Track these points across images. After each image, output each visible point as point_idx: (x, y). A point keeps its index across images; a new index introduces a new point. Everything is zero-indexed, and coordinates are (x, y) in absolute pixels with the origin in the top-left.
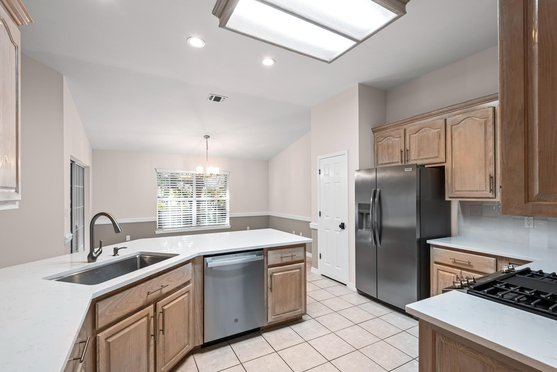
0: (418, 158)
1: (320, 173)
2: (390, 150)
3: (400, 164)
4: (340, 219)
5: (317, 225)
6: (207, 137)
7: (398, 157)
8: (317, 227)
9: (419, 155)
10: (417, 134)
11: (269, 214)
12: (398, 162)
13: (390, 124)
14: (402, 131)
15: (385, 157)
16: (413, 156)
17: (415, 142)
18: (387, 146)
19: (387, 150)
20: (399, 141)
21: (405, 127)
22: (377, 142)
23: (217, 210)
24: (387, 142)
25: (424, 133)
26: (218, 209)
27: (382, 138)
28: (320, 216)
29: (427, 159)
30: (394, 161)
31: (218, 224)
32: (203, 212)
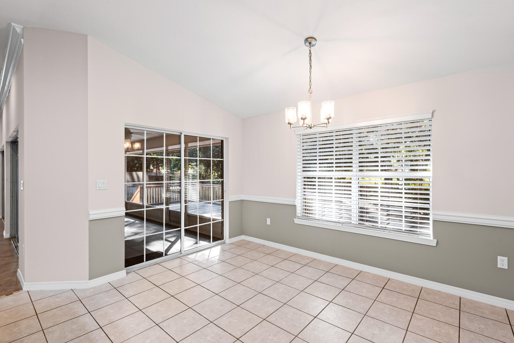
6: (310, 41)
23: (403, 200)
26: (407, 198)
31: (405, 230)
32: (366, 199)
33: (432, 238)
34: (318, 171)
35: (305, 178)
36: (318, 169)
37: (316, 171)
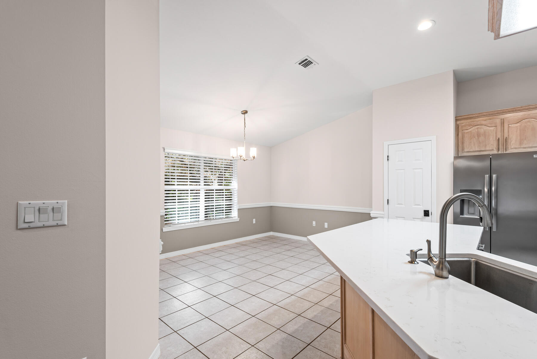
0: (519, 147)
1: (388, 159)
2: (482, 138)
3: (495, 152)
4: (422, 207)
5: (383, 213)
6: (245, 112)
7: (493, 145)
8: (383, 215)
9: (521, 144)
10: (518, 124)
11: (272, 205)
12: (493, 150)
13: (482, 114)
14: (498, 121)
15: (474, 145)
16: (513, 144)
17: (517, 132)
18: (477, 134)
19: (477, 138)
20: (494, 130)
21: (503, 116)
22: (463, 130)
23: (224, 201)
24: (477, 130)
25: (529, 123)
26: (226, 200)
27: (470, 126)
28: (388, 204)
29: (531, 147)
30: (487, 149)
31: (225, 217)
32: (211, 203)
33: (237, 218)
34: (176, 185)
35: (165, 191)
36: (176, 183)
37: (174, 185)
